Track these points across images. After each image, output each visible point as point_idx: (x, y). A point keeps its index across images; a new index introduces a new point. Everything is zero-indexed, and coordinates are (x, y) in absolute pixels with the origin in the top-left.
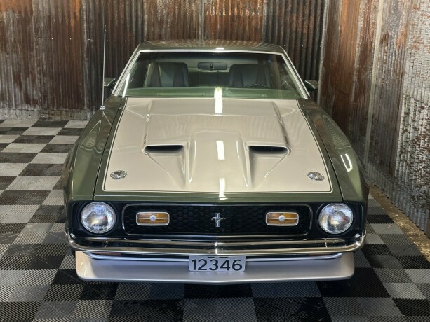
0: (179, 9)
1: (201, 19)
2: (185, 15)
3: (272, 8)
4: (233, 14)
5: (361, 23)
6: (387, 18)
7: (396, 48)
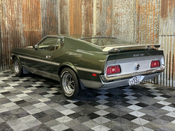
0: (14, 28)
1: (22, 32)
2: (16, 31)
3: (44, 28)
4: (32, 30)
5: (83, 31)
6: (99, 28)
7: (106, 35)
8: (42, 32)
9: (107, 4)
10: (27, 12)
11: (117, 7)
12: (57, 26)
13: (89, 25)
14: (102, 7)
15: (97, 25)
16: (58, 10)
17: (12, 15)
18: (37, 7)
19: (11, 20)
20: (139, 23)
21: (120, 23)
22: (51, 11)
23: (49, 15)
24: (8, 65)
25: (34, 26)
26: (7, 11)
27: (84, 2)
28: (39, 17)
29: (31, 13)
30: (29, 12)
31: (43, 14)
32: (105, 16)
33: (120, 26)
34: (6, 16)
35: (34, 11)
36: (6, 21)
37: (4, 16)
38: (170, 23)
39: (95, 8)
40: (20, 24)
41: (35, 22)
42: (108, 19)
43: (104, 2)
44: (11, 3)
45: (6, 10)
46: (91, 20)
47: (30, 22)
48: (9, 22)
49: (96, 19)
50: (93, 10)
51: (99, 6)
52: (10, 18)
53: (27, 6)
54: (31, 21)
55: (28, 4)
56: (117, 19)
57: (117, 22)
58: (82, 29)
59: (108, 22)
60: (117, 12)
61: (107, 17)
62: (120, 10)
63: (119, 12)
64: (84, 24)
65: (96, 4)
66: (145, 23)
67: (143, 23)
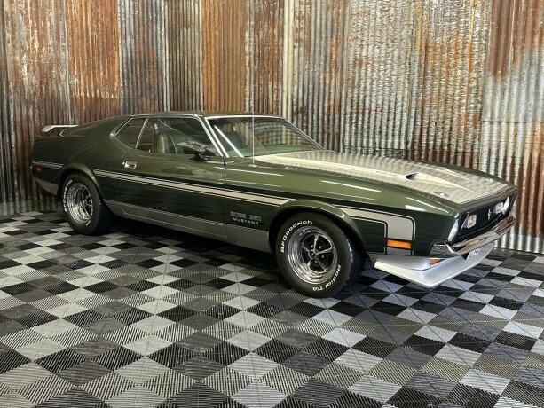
1: (68, 100)
3: (127, 91)
4: (96, 95)
5: (249, 103)
6: (300, 95)
7: (323, 117)
8: (122, 100)
9: (329, 32)
10: (82, 42)
11: (359, 43)
12: (160, 85)
13: (270, 86)
14: (313, 41)
15: (296, 87)
16: (163, 38)
17: (40, 49)
18: (109, 30)
19: (40, 64)
20: (424, 87)
21: (368, 87)
22: (146, 41)
23: (140, 53)
24: (29, 197)
25: (100, 83)
26: (28, 37)
27: (252, 23)
28: (113, 56)
29: (93, 46)
30: (88, 41)
31: (125, 50)
32: (322, 63)
34: (25, 51)
35: (101, 40)
36: (25, 67)
37: (17, 51)
38: (515, 90)
39: (288, 41)
40: (63, 77)
41: (104, 73)
42: (331, 72)
43: (318, 28)
44: (37, 12)
45: (24, 33)
46: (276, 74)
47: (91, 70)
48: (31, 68)
49: (290, 70)
50: (283, 45)
51: (302, 35)
52: (36, 57)
53: (82, 24)
54: (94, 68)
55: (84, 18)
56: (359, 73)
57: (359, 82)
58: (245, 96)
59: (331, 80)
60: (358, 56)
61: (328, 67)
62: (368, 50)
63: (367, 57)
64: (252, 82)
65: (291, 30)
66: (443, 88)
67: (436, 89)
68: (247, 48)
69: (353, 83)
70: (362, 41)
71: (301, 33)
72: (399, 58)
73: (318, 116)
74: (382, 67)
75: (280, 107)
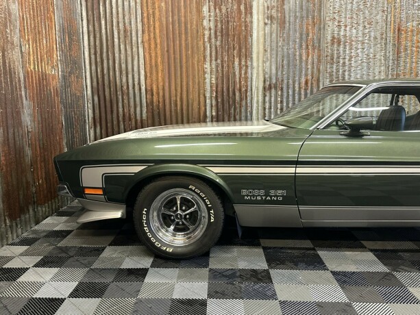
1: (22, 75)
5: (210, 80)
6: (274, 71)
7: (300, 91)
8: (60, 77)
9: (305, 12)
11: (337, 23)
13: (236, 63)
14: (287, 19)
15: (268, 64)
20: (398, 64)
21: (347, 63)
23: (67, 19)
32: (298, 40)
33: (347, 68)
39: (257, 18)
42: (307, 48)
46: (244, 50)
49: (261, 47)
50: (252, 22)
51: (274, 13)
56: (338, 50)
57: (338, 57)
58: (205, 73)
59: (308, 56)
60: (336, 35)
61: (304, 44)
62: (345, 30)
63: (345, 36)
64: (214, 58)
65: (261, 8)
66: (414, 64)
67: (408, 65)
68: (205, 23)
69: (332, 59)
70: (339, 22)
71: (273, 11)
72: (375, 38)
73: (294, 91)
74: (360, 46)
75: (249, 83)
